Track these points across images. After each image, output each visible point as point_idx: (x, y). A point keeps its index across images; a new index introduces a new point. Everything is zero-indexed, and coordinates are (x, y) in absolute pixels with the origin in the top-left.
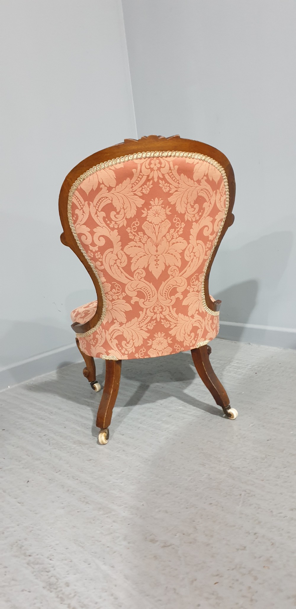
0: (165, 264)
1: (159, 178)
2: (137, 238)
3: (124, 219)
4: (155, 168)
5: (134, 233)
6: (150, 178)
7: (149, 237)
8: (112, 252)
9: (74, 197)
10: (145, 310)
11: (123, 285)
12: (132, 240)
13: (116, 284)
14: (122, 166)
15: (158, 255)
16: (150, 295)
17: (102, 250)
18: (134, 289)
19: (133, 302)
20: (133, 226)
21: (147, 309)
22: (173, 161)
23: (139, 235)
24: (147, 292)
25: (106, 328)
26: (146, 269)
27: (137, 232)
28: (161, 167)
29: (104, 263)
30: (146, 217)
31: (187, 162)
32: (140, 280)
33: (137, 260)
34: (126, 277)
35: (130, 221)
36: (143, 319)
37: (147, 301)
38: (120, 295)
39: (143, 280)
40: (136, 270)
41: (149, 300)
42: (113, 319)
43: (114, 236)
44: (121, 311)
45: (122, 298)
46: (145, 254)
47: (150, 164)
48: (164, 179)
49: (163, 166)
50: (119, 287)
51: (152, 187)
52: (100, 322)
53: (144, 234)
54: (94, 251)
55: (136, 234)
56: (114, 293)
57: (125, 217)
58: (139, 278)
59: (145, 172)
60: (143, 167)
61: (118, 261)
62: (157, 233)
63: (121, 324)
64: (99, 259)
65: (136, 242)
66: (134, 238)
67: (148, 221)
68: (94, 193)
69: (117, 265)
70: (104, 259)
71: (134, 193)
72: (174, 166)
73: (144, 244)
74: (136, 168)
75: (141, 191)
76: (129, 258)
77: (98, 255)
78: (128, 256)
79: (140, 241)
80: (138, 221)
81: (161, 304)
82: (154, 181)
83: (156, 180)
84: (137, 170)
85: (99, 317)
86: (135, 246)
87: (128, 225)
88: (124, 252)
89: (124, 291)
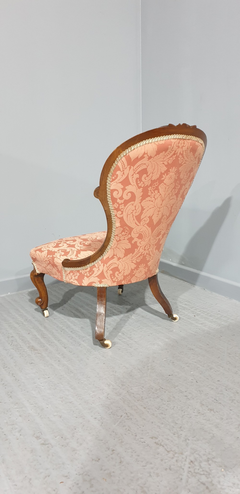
0: (162, 214)
1: (180, 153)
2: (153, 195)
3: (150, 181)
4: (181, 147)
5: (152, 191)
6: (176, 153)
7: (160, 194)
8: (133, 204)
9: (121, 161)
10: (139, 247)
11: (131, 229)
12: (149, 196)
13: (126, 228)
14: (163, 142)
15: (161, 208)
16: (146, 236)
17: (126, 202)
18: (138, 232)
19: (133, 242)
20: (154, 185)
21: (141, 247)
22: (190, 143)
23: (155, 193)
24: (145, 234)
25: (105, 262)
26: (150, 218)
27: (154, 190)
28: (184, 146)
29: (124, 213)
30: (164, 180)
31: (196, 144)
32: (143, 226)
33: (147, 211)
34: (136, 223)
35: (153, 182)
36: (136, 254)
37: (143, 241)
38: (126, 237)
39: (146, 225)
40: (143, 218)
41: (144, 240)
42: (114, 255)
43: (139, 193)
44: (123, 249)
45: (127, 239)
46: (154, 206)
47: (179, 143)
48: (182, 155)
49: (185, 145)
50: (128, 231)
51: (174, 160)
52: (100, 258)
53: (159, 192)
54: (120, 203)
55: (153, 192)
56: (122, 235)
57: (151, 179)
58: (144, 223)
59: (175, 148)
60: (175, 145)
61: (135, 211)
62: (166, 192)
63: (119, 259)
64: (121, 209)
65: (151, 197)
66: (151, 195)
67: (164, 183)
68: (137, 159)
69: (133, 214)
70: (125, 209)
71: (163, 162)
72: (190, 146)
73: (156, 199)
74: (171, 145)
75: (167, 161)
76: (143, 209)
77: (122, 207)
78: (142, 207)
79: (154, 197)
80: (158, 183)
81: (150, 243)
82: (177, 155)
83: (178, 155)
84: (171, 146)
85: (101, 253)
86: (150, 201)
87: (151, 185)
88: (141, 205)
89: (130, 234)
